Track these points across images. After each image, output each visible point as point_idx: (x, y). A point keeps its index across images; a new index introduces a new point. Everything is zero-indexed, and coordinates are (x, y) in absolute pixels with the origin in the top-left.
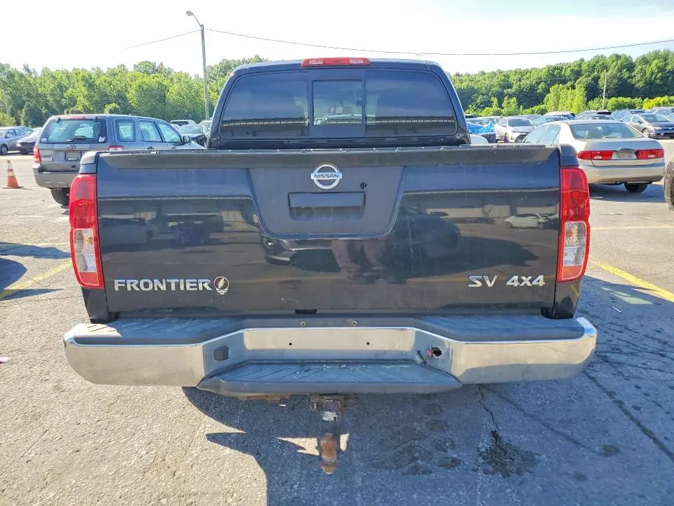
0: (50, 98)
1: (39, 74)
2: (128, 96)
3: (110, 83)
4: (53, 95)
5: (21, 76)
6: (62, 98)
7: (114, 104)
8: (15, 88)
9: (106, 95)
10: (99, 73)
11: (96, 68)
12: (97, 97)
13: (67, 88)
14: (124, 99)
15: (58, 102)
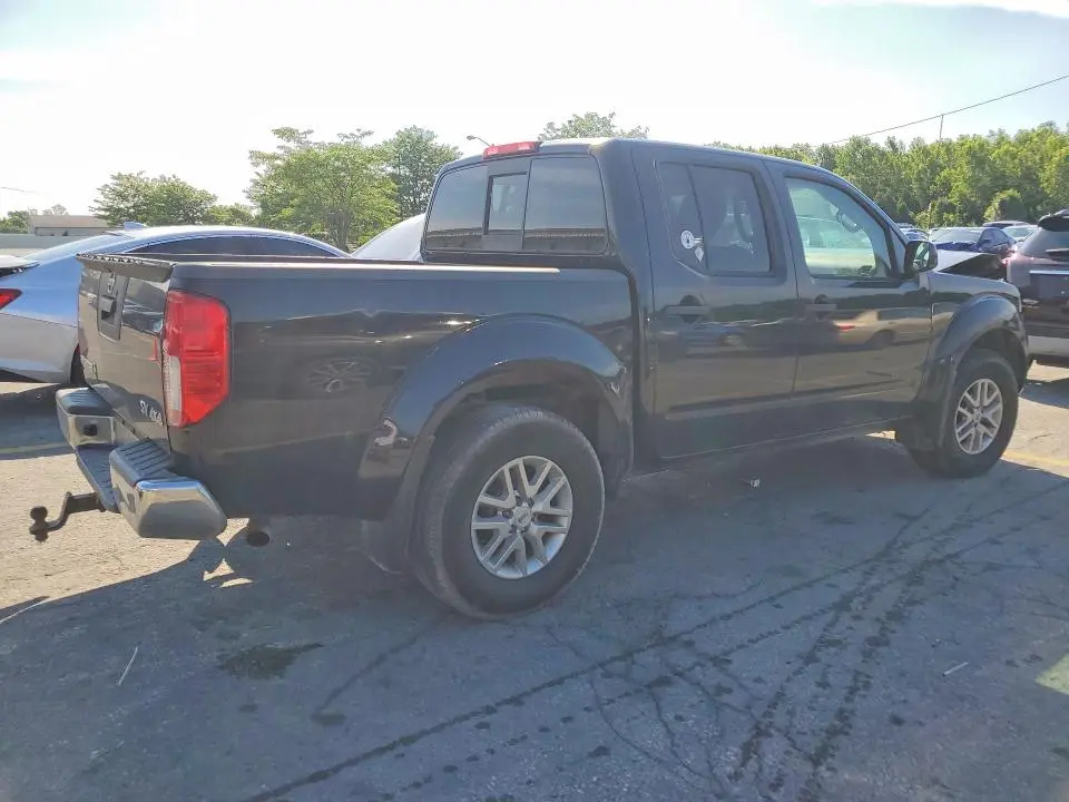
0: (915, 186)
1: (907, 149)
2: (1041, 175)
3: (1014, 157)
4: (920, 180)
5: (883, 154)
6: (932, 183)
7: (1011, 192)
8: (871, 173)
9: (1003, 175)
10: (1002, 139)
11: (996, 131)
12: (986, 180)
13: (943, 169)
14: (1036, 182)
15: (923, 190)
